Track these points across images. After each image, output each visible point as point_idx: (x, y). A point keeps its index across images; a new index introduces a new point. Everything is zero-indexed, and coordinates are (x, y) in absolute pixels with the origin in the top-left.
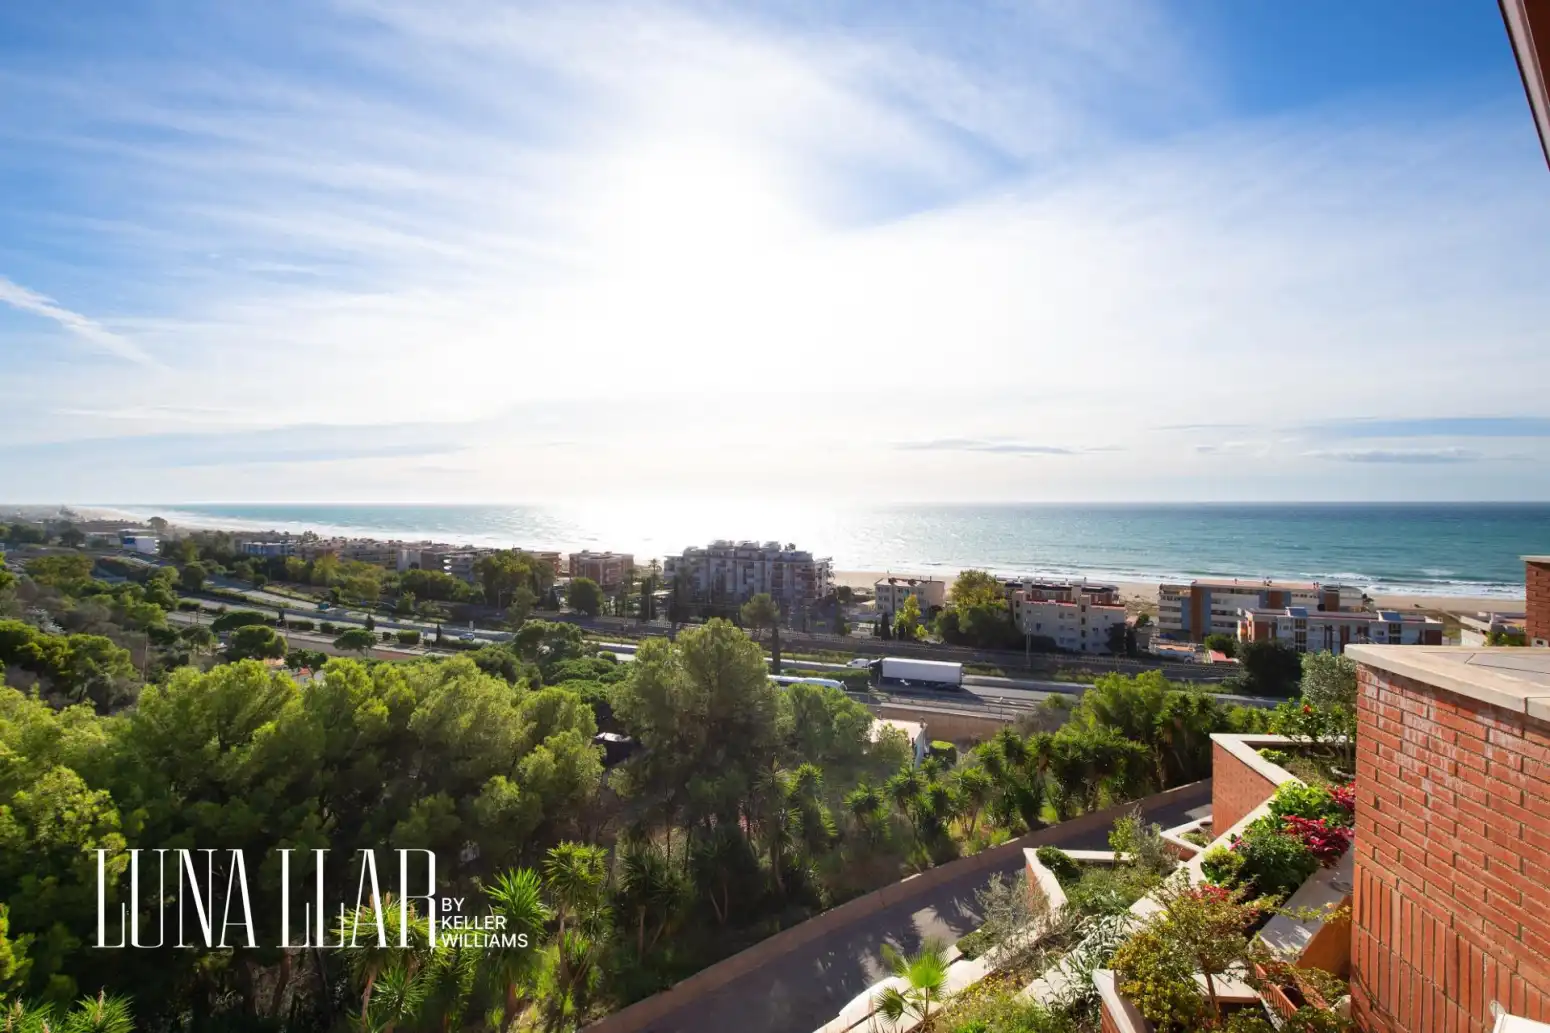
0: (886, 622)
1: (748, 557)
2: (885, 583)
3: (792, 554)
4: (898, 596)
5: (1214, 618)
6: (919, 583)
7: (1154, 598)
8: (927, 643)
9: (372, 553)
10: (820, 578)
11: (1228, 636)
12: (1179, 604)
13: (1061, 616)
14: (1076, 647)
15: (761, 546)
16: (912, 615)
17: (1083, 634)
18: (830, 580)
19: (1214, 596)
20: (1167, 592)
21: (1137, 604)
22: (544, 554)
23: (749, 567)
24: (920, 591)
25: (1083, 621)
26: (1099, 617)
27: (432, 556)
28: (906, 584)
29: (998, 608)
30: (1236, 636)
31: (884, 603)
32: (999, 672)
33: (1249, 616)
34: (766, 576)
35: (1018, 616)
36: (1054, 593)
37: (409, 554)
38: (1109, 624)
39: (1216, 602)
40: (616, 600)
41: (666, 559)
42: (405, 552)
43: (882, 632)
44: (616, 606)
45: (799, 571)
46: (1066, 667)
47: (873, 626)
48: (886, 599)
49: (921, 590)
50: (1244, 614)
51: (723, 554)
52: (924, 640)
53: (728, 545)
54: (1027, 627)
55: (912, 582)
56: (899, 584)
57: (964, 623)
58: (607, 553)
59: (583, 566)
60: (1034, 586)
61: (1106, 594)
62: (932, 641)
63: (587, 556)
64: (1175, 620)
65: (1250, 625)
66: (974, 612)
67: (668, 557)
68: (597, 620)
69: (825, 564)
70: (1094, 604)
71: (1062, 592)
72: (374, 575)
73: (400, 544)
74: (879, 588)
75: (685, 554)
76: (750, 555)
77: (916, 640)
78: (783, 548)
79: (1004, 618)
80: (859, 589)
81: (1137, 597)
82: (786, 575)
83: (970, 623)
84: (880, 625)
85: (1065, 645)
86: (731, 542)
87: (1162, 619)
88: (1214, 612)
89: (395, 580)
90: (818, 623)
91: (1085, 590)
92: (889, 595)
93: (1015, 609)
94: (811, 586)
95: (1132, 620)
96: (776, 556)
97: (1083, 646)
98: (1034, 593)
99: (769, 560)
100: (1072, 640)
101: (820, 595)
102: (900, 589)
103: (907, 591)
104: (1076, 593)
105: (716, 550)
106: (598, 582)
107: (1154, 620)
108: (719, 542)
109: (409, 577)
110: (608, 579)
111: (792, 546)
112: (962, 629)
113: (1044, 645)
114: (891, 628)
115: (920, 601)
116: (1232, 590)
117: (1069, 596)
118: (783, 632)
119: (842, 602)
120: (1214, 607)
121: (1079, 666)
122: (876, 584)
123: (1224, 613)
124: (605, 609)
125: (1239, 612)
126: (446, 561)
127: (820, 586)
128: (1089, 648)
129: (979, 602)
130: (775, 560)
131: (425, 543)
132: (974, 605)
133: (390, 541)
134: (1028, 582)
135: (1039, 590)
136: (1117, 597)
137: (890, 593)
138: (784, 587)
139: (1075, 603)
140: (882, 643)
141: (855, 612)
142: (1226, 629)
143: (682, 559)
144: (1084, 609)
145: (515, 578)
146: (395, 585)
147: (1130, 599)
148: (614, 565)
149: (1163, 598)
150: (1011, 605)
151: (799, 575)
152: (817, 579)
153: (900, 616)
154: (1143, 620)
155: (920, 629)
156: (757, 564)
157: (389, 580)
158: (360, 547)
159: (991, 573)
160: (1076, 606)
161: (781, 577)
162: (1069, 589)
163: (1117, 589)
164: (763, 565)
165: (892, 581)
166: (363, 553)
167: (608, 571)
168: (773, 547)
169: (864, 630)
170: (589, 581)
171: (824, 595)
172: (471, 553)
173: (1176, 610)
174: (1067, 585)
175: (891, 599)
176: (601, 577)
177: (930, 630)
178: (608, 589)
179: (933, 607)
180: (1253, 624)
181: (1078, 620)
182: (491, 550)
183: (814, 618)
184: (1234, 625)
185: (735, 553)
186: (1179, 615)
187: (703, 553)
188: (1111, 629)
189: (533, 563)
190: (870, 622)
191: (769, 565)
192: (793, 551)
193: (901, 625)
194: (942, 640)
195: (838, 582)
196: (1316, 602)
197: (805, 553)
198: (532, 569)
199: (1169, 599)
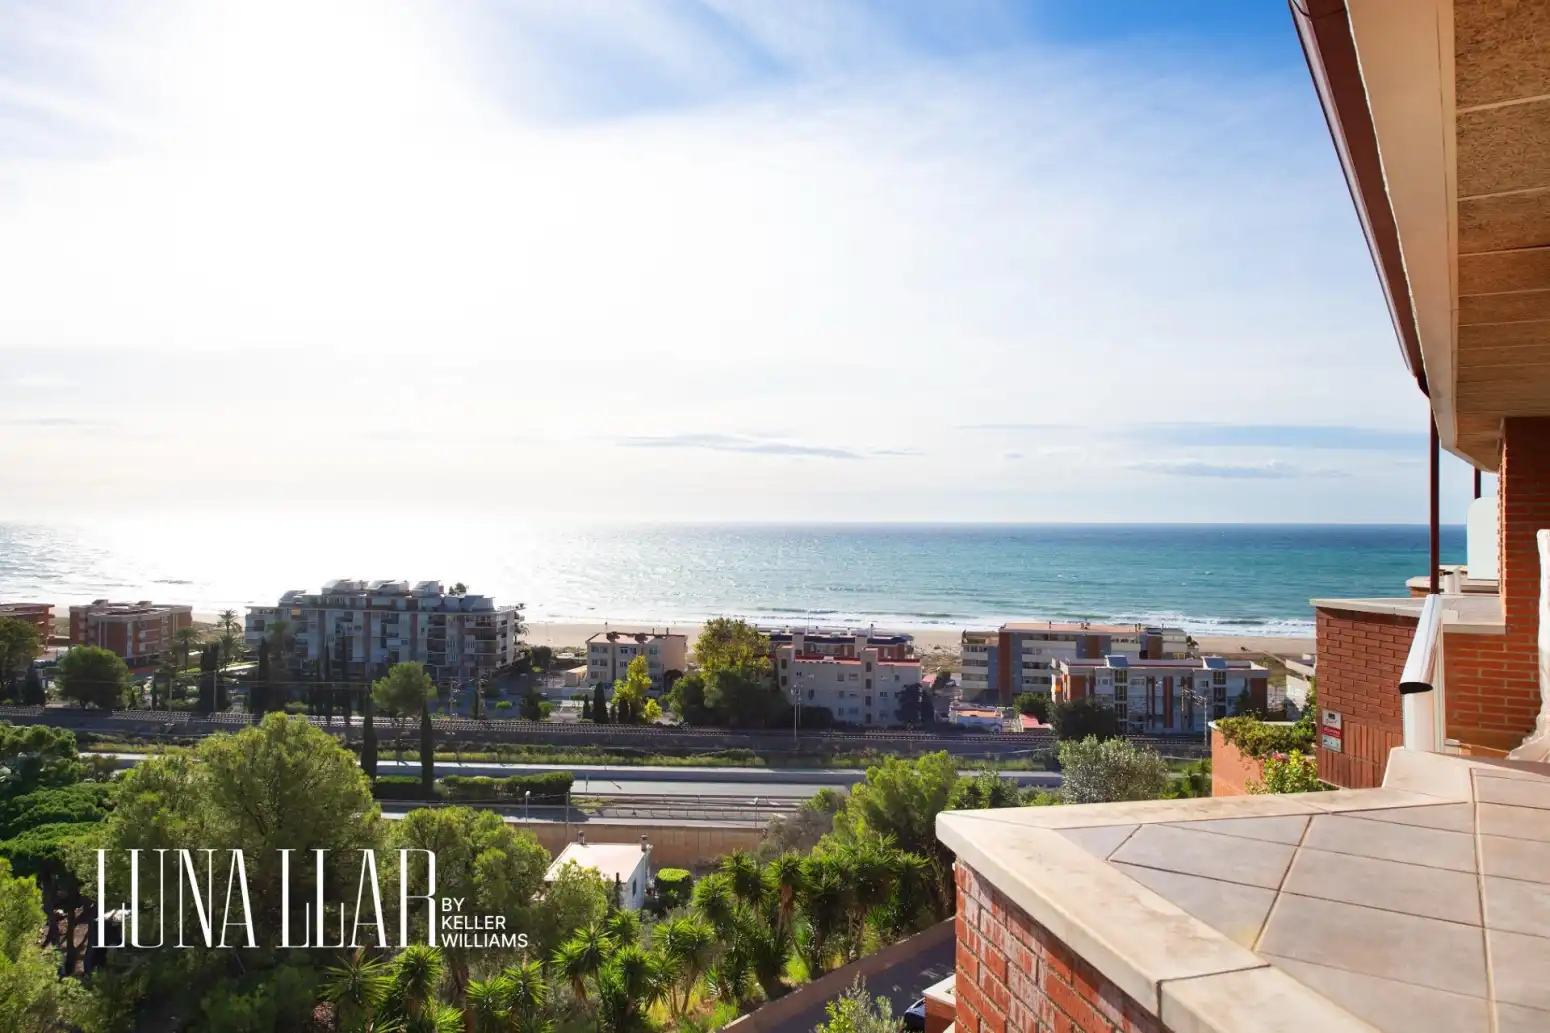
0: (600, 698)
1: (389, 603)
2: (602, 639)
3: (461, 600)
4: (621, 658)
5: (1026, 672)
6: (650, 638)
7: (956, 648)
8: (659, 725)
10: (504, 636)
11: (1040, 695)
12: (984, 656)
13: (841, 679)
14: (859, 719)
15: (412, 588)
16: (639, 686)
17: (868, 701)
18: (520, 638)
19: (1026, 644)
20: (971, 640)
21: (938, 658)
23: (390, 622)
24: (652, 651)
25: (869, 683)
26: (888, 677)
28: (632, 641)
29: (759, 670)
30: (1050, 694)
31: (598, 669)
32: (758, 760)
33: (1065, 668)
34: (419, 636)
35: (785, 680)
36: (833, 645)
38: (899, 687)
39: (1028, 651)
40: (154, 684)
41: (249, 611)
43: (596, 712)
44: (154, 692)
45: (471, 625)
46: (845, 748)
47: (582, 704)
48: (604, 663)
49: (654, 648)
50: (1058, 666)
51: (347, 602)
52: (655, 721)
53: (356, 588)
54: (795, 695)
55: (640, 637)
56: (623, 640)
57: (712, 691)
58: (142, 603)
59: (95, 628)
60: (807, 639)
61: (898, 646)
62: (666, 722)
63: (102, 610)
64: (980, 678)
65: (1066, 680)
66: (725, 679)
67: (252, 608)
68: (116, 716)
69: (513, 615)
70: (880, 660)
71: (841, 645)
74: (593, 647)
75: (281, 605)
76: (394, 602)
77: (644, 722)
78: (446, 591)
79: (765, 683)
80: (564, 651)
81: (936, 648)
82: (451, 632)
83: (719, 693)
84: (591, 703)
85: (846, 718)
86: (362, 583)
87: (965, 677)
88: (1026, 665)
90: (499, 704)
91: (872, 642)
92: (608, 657)
93: (782, 672)
94: (490, 649)
95: (930, 679)
96: (435, 603)
97: (869, 717)
98: (807, 648)
99: (424, 609)
100: (854, 711)
101: (504, 660)
102: (624, 649)
103: (634, 650)
104: (860, 647)
105: (337, 596)
106: (121, 652)
107: (956, 678)
108: (342, 582)
110: (142, 648)
111: (461, 588)
112: (708, 703)
113: (818, 718)
114: (609, 706)
115: (652, 665)
116: (1046, 637)
117: (851, 650)
118: (440, 720)
119: (537, 670)
120: (1026, 658)
121: (861, 747)
122: (588, 642)
123: (1036, 666)
124: (132, 698)
125: (1054, 665)
127: (504, 648)
128: (876, 716)
129: (733, 663)
130: (435, 609)
132: (724, 667)
134: (798, 632)
135: (813, 644)
136: (911, 650)
137: (608, 653)
138: (448, 650)
139: (858, 660)
140: (594, 729)
141: (557, 684)
142: (1040, 687)
143: (276, 612)
144: (869, 667)
147: (929, 651)
148: (155, 623)
149: (966, 649)
150: (776, 665)
151: (471, 631)
152: (499, 637)
153: (621, 688)
154: (943, 679)
155: (651, 705)
156: (405, 617)
159: (750, 622)
160: (859, 663)
161: (441, 634)
162: (852, 640)
163: (911, 638)
164: (414, 618)
165: (612, 636)
167: (142, 635)
168: (430, 590)
169: (568, 711)
170: (105, 653)
171: (510, 661)
173: (983, 664)
174: (849, 636)
175: (610, 663)
176: (130, 644)
177: (665, 706)
178: (139, 665)
179: (669, 672)
180: (1069, 677)
181: (860, 684)
183: (491, 695)
184: (1048, 681)
185: (369, 600)
186: (984, 671)
187: (313, 600)
188: (902, 692)
190: (577, 698)
191: (423, 618)
192: (462, 596)
193: (623, 702)
194: (681, 719)
195: (533, 640)
196: (1138, 648)
197: (481, 597)
199: (974, 650)
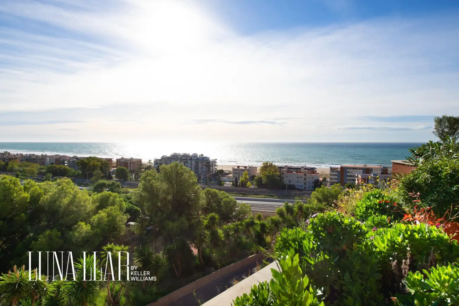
0: (236, 181)
1: (186, 159)
2: (236, 168)
3: (202, 158)
4: (241, 172)
5: (348, 178)
6: (248, 168)
7: (328, 172)
8: (251, 188)
9: (34, 159)
10: (212, 166)
11: (353, 184)
12: (336, 173)
13: (298, 177)
14: (303, 188)
15: (190, 155)
16: (246, 178)
17: (305, 184)
18: (216, 167)
19: (348, 170)
20: (332, 169)
21: (323, 175)
22: (106, 159)
23: (186, 163)
24: (248, 171)
25: (305, 179)
26: (310, 178)
27: (59, 160)
28: (244, 168)
29: (276, 175)
30: (355, 183)
31: (235, 174)
32: (276, 197)
33: (360, 176)
34: (193, 166)
35: (283, 178)
37: (50, 160)
38: (313, 180)
39: (349, 172)
40: (135, 176)
41: (154, 160)
42: (48, 159)
44: (135, 178)
45: (205, 164)
46: (299, 195)
47: (232, 183)
48: (236, 173)
49: (250, 170)
50: (358, 175)
51: (176, 158)
52: (250, 187)
53: (178, 155)
54: (286, 181)
55: (245, 167)
56: (241, 168)
57: (264, 180)
58: (131, 158)
59: (122, 163)
60: (288, 168)
61: (312, 170)
62: (252, 187)
63: (123, 159)
64: (335, 179)
65: (360, 180)
66: (268, 177)
67: (155, 159)
68: (127, 182)
69: (214, 162)
70: (308, 173)
71: (297, 169)
72: (35, 167)
73: (46, 156)
74: (234, 170)
75: (161, 158)
76: (187, 158)
77: (247, 187)
78: (199, 156)
79: (278, 178)
80: (227, 171)
81: (322, 172)
82: (200, 165)
83: (266, 180)
84: (234, 183)
85: (299, 188)
86: (179, 154)
87: (331, 179)
88: (348, 176)
89: (44, 169)
90: (212, 182)
91: (305, 169)
92: (238, 172)
93: (282, 176)
94: (209, 170)
95: (321, 179)
96: (196, 158)
97: (305, 188)
98: (288, 170)
99: (193, 160)
100: (301, 186)
101: (212, 173)
102: (242, 170)
103: (244, 170)
104: (302, 170)
105: (174, 157)
106: (128, 169)
107: (328, 179)
108: (175, 153)
109: (49, 168)
110: (132, 168)
111: (202, 155)
112: (263, 183)
113: (292, 187)
114: (238, 184)
115: (249, 174)
116: (354, 168)
117: (300, 171)
119: (220, 175)
120: (348, 174)
121: (304, 194)
122: (232, 168)
123: (351, 176)
124: (130, 179)
125: (356, 175)
126: (66, 162)
127: (212, 169)
128: (307, 188)
129: (270, 173)
130: (196, 160)
131: (56, 155)
132: (268, 174)
133: (42, 155)
134: (286, 166)
135: (290, 169)
136: (316, 171)
137: (238, 171)
138: (199, 170)
139: (302, 173)
140: (234, 188)
141: (225, 178)
142: (352, 182)
143: (160, 160)
144: (305, 175)
145: (94, 167)
146: (44, 171)
147: (320, 172)
148: (134, 163)
149: (331, 171)
150: (281, 174)
151: (205, 165)
152: (211, 167)
153: (241, 179)
154: (325, 179)
155: (249, 183)
156: (189, 162)
157: (42, 169)
158: (29, 157)
159: (274, 164)
160: (302, 174)
161: (198, 165)
162: (300, 169)
163: (316, 168)
164: (191, 162)
165: (238, 167)
166: (30, 159)
167: (132, 165)
168: (195, 156)
169: (228, 184)
170: (124, 168)
171: (214, 173)
172: (76, 159)
173: (336, 175)
175: (238, 174)
176: (129, 167)
177: (252, 184)
178: (132, 172)
179: (253, 176)
180: (361, 179)
181: (303, 179)
182: (85, 158)
183: (210, 180)
184: (355, 180)
185: (181, 157)
186: (336, 177)
187: (168, 157)
188: (314, 182)
189: (102, 162)
190: (230, 182)
191: (193, 162)
192: (202, 157)
193: (242, 182)
194: (256, 187)
195: (219, 168)
196: (381, 172)
197: (207, 157)
198: (101, 164)
199: (333, 172)
